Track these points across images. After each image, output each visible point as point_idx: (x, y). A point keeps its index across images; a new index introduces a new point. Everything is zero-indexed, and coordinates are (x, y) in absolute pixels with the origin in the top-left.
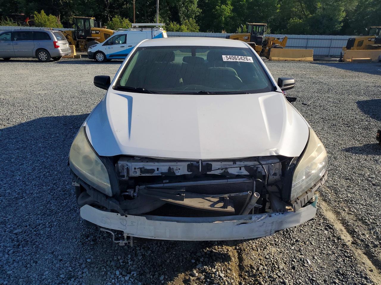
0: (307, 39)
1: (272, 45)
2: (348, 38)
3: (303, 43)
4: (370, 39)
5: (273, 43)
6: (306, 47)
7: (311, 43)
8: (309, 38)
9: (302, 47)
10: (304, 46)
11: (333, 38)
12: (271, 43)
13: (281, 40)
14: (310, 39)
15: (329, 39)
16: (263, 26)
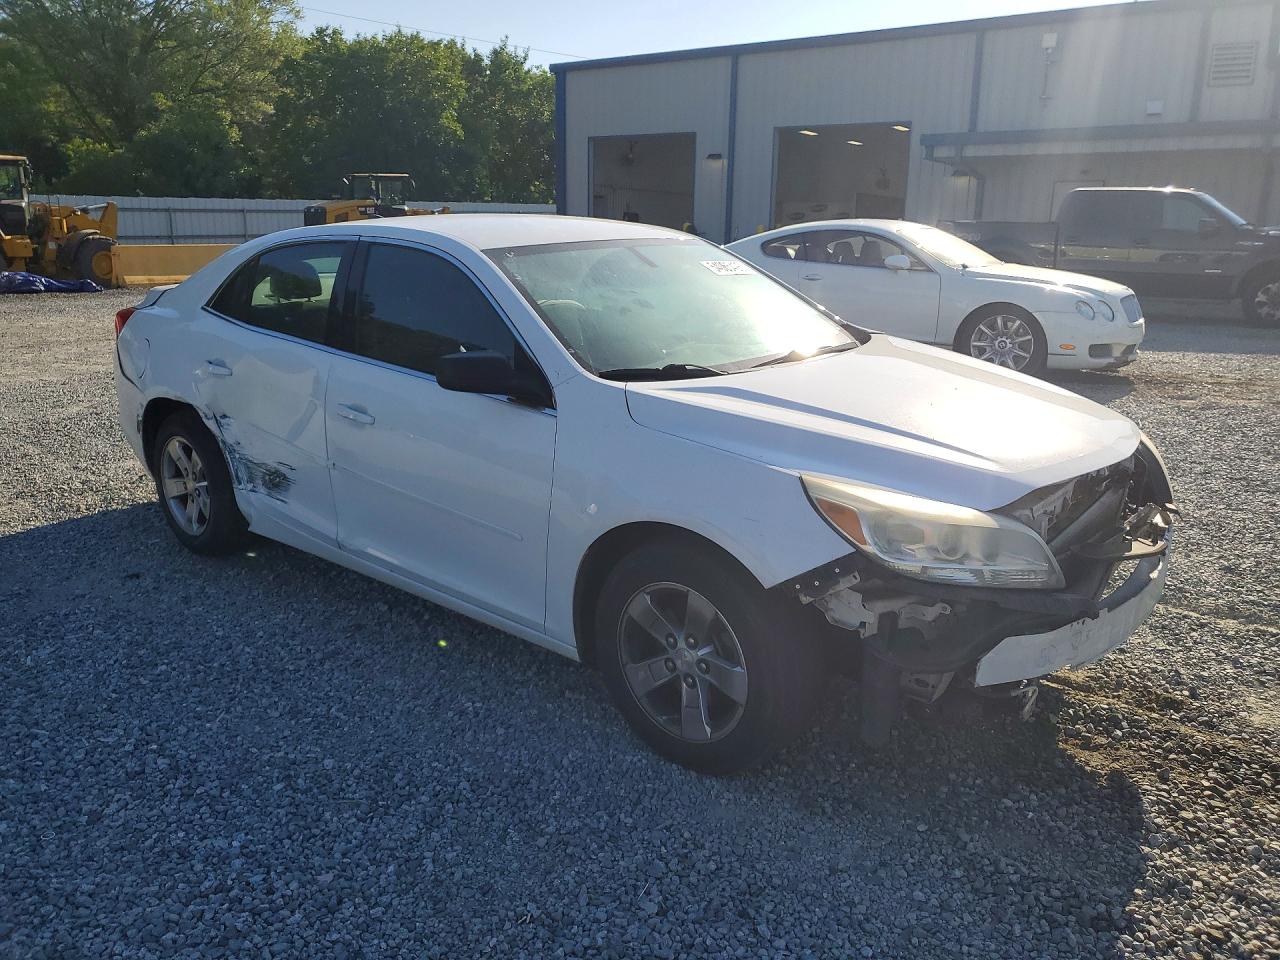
0: (167, 210)
1: (69, 232)
2: (302, 208)
3: (156, 224)
4: (363, 209)
5: (68, 229)
6: (171, 238)
7: (184, 224)
8: (172, 207)
9: (157, 237)
10: (162, 234)
11: (247, 208)
12: (61, 228)
13: (96, 216)
14: (175, 210)
15: (235, 211)
16: (15, 163)
